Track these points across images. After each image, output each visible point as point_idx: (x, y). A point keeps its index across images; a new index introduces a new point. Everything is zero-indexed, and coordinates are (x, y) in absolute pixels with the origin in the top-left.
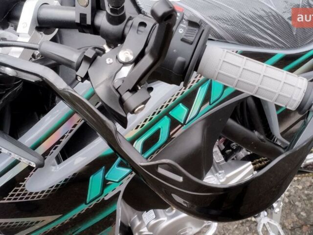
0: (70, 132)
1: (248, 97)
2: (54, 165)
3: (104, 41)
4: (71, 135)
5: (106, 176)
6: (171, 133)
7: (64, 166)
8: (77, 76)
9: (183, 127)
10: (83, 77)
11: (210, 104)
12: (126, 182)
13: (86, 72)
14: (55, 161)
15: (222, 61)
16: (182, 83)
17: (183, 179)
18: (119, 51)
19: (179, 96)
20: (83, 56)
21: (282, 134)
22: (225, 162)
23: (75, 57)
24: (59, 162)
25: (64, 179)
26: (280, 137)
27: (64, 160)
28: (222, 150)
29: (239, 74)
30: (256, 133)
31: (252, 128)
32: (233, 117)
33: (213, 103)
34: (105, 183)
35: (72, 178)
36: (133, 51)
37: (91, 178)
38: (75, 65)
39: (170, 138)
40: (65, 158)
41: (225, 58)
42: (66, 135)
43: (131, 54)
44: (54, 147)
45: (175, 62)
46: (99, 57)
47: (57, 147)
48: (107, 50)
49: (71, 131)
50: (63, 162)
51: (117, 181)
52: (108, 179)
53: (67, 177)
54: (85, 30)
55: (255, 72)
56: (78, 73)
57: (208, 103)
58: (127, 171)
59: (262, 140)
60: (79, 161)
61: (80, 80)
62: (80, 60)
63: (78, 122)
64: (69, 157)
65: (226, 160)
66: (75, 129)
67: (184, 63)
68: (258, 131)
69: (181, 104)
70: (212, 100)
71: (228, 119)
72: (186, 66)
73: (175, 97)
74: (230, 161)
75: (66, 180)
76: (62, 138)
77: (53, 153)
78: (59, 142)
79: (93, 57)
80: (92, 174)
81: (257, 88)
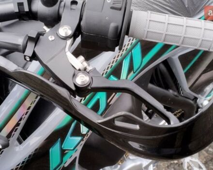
0: (26, 114)
1: (160, 63)
2: (17, 146)
3: (43, 24)
4: (27, 116)
5: (63, 146)
6: (108, 101)
7: (26, 145)
8: (25, 56)
9: (116, 95)
10: (31, 56)
11: (134, 73)
12: (80, 148)
13: (33, 51)
14: (17, 142)
15: (148, 21)
16: (117, 48)
17: (140, 127)
18: (58, 29)
19: (109, 70)
20: (28, 37)
21: (190, 88)
22: (150, 120)
23: (20, 41)
24: (20, 143)
25: (28, 156)
26: (188, 91)
27: (24, 140)
28: (145, 111)
29: (165, 29)
30: (171, 91)
31: (167, 87)
32: (152, 82)
33: (136, 72)
34: (63, 153)
35: (34, 154)
36: (70, 26)
37: (50, 150)
38: (21, 48)
39: (108, 105)
40: (25, 139)
41: (150, 17)
42: (23, 117)
43: (69, 29)
44: (14, 129)
45: (109, 29)
46: (41, 37)
47: (17, 129)
48: (47, 30)
49: (27, 112)
50: (24, 142)
51: (72, 149)
52: (65, 149)
53: (30, 154)
54: (25, 19)
55: (178, 25)
56: (25, 54)
57: (132, 73)
58: (79, 138)
59: (176, 96)
60: (36, 140)
61: (29, 60)
62: (25, 42)
63: (31, 104)
64: (28, 136)
65: (150, 118)
66: (30, 111)
67: (117, 28)
68: (172, 90)
69: (112, 76)
70: (135, 69)
71: (148, 84)
72: (119, 30)
73: (106, 71)
74: (153, 118)
75: (30, 156)
76: (20, 120)
77: (15, 135)
78: (18, 124)
79: (36, 36)
80: (51, 147)
81: (182, 38)
